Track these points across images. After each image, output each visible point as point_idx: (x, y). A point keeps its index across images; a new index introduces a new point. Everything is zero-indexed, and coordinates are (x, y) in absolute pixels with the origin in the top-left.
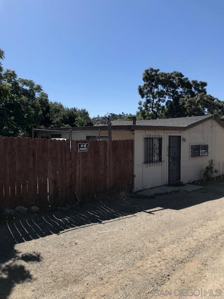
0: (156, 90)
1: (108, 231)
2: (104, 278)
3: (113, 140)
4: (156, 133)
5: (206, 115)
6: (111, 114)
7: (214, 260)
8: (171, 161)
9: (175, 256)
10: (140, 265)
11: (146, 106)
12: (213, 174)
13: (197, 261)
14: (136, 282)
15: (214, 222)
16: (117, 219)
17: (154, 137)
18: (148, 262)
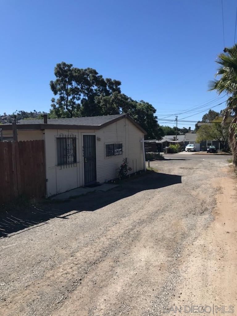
0: (69, 87)
1: (14, 245)
2: (7, 298)
3: (18, 141)
4: (69, 133)
5: (120, 114)
6: (21, 111)
7: (126, 256)
8: (87, 161)
9: (88, 258)
10: (51, 276)
11: (60, 104)
12: (127, 172)
13: (109, 260)
14: (45, 295)
15: (127, 218)
16: (26, 229)
17: (67, 137)
18: (60, 270)
